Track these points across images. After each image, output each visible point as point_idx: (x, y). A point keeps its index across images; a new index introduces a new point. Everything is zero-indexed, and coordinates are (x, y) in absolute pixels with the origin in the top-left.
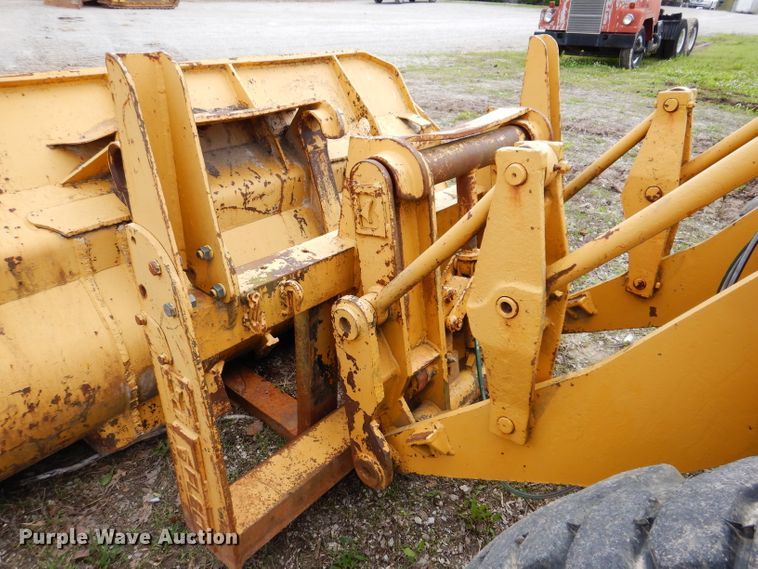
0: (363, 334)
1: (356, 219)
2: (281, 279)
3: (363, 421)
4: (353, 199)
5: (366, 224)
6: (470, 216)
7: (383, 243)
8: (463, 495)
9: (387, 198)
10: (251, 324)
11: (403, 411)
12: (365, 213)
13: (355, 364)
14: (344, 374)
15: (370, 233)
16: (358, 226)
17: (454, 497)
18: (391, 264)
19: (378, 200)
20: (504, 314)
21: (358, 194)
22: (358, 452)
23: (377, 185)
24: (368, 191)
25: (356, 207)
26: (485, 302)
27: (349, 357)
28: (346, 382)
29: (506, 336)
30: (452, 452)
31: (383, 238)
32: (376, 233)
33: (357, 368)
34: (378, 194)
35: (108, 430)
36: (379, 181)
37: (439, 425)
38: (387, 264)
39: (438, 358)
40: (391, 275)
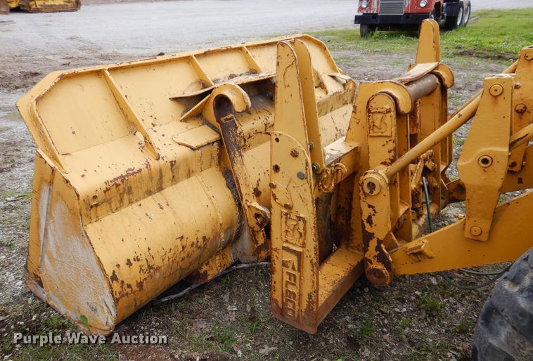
0: (383, 191)
1: (370, 127)
2: (332, 163)
3: (376, 244)
4: (369, 116)
5: (376, 130)
6: (460, 116)
7: (388, 140)
8: (417, 297)
9: (393, 114)
10: (323, 188)
11: (393, 240)
12: (377, 123)
13: (374, 210)
14: (365, 217)
15: (380, 134)
16: (371, 131)
17: (413, 298)
18: (392, 152)
19: (388, 115)
20: (484, 165)
21: (373, 113)
22: (370, 265)
23: (387, 107)
24: (381, 110)
25: (371, 121)
26: (470, 160)
27: (370, 206)
28: (365, 223)
29: (483, 177)
30: (434, 256)
31: (389, 137)
32: (384, 134)
33: (376, 212)
34: (388, 111)
35: (205, 268)
36: (389, 105)
37: (425, 241)
38: (390, 152)
39: (408, 209)
40: (392, 158)
